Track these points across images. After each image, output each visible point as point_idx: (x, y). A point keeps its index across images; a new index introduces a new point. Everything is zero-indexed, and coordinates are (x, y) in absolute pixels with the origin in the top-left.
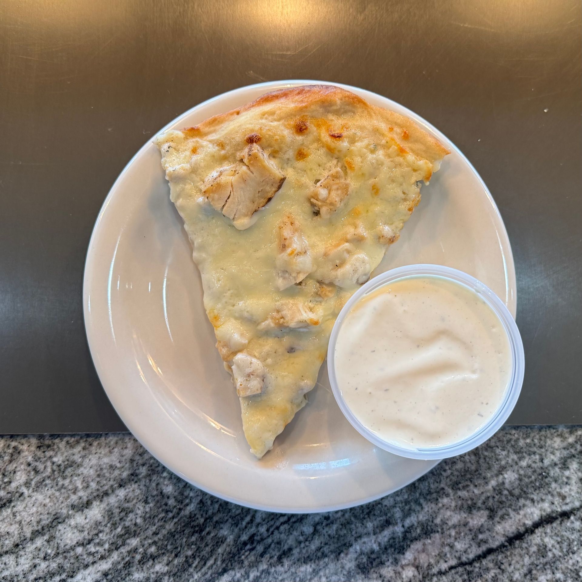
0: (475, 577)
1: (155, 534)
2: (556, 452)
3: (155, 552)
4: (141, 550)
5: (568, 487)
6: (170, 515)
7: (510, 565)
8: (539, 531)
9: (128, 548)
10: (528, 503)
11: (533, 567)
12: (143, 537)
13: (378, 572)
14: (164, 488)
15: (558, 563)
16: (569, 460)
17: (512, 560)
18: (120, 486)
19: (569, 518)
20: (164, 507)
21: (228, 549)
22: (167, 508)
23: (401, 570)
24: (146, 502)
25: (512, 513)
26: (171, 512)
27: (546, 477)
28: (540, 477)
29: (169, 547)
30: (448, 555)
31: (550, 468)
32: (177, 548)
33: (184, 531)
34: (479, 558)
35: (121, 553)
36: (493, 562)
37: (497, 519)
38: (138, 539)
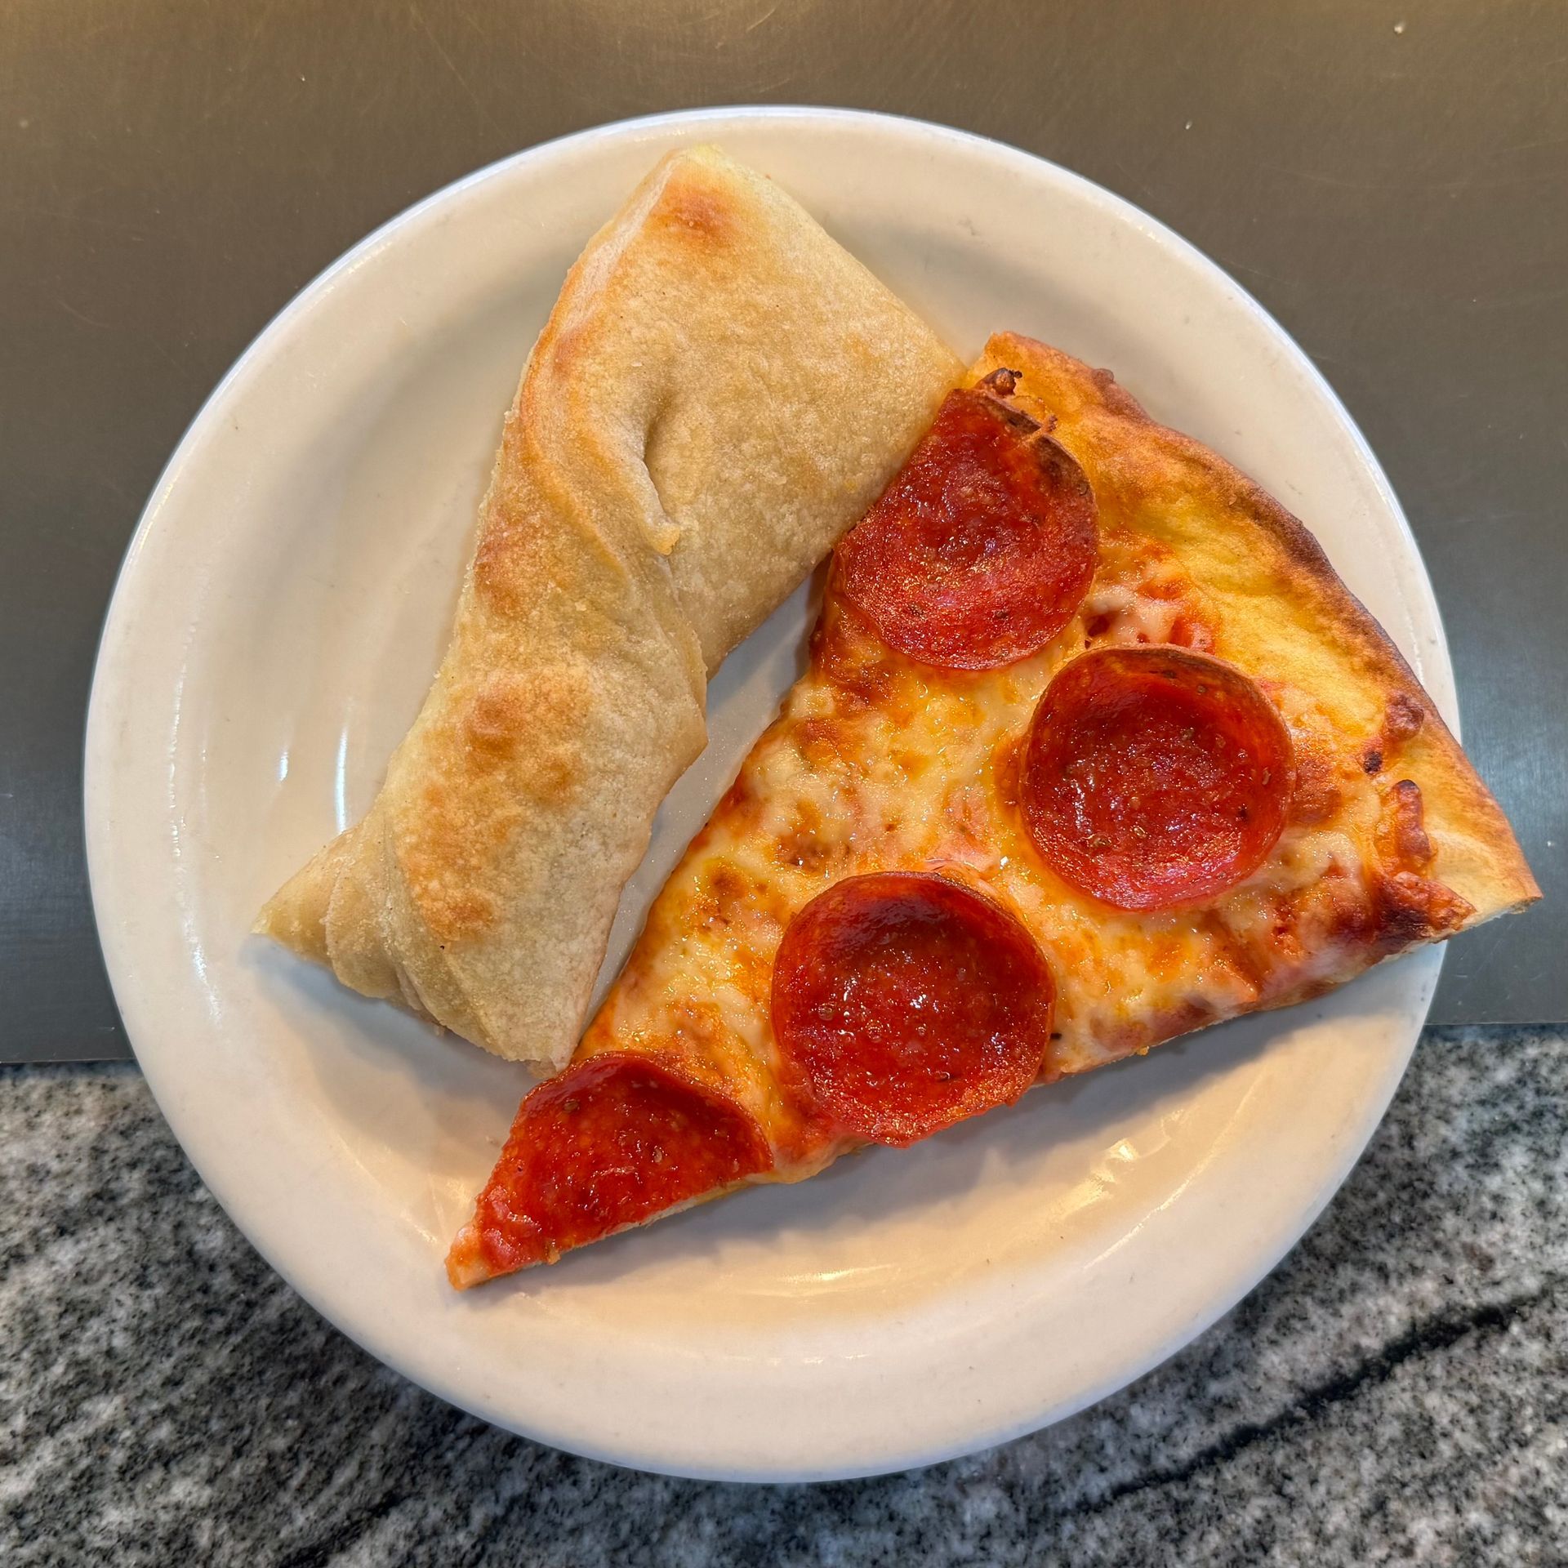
0: (1201, 1522)
1: (172, 1382)
2: (1456, 1113)
3: (172, 1442)
4: (126, 1434)
5: (1499, 1227)
6: (219, 1323)
7: (1314, 1482)
8: (1406, 1371)
9: (85, 1429)
10: (1368, 1278)
11: (1389, 1490)
12: (132, 1395)
13: (883, 1505)
14: (198, 1236)
15: (1472, 1475)
16: (1499, 1142)
17: (1320, 1466)
18: (62, 1232)
19: (1504, 1328)
20: (199, 1298)
21: (401, 1431)
22: (209, 1300)
23: (957, 1496)
24: (142, 1282)
25: (1316, 1314)
26: (223, 1313)
27: (1425, 1195)
28: (1405, 1196)
29: (215, 1426)
30: (1110, 1449)
31: (1438, 1167)
32: (238, 1428)
33: (261, 1373)
34: (1212, 1458)
35: (65, 1444)
36: (1257, 1474)
37: (1267, 1331)
38: (118, 1400)
